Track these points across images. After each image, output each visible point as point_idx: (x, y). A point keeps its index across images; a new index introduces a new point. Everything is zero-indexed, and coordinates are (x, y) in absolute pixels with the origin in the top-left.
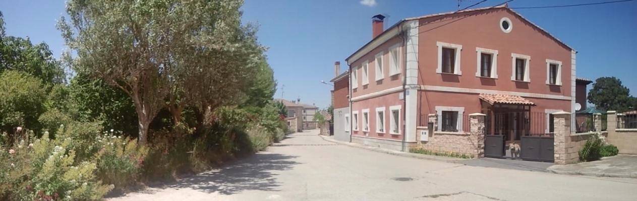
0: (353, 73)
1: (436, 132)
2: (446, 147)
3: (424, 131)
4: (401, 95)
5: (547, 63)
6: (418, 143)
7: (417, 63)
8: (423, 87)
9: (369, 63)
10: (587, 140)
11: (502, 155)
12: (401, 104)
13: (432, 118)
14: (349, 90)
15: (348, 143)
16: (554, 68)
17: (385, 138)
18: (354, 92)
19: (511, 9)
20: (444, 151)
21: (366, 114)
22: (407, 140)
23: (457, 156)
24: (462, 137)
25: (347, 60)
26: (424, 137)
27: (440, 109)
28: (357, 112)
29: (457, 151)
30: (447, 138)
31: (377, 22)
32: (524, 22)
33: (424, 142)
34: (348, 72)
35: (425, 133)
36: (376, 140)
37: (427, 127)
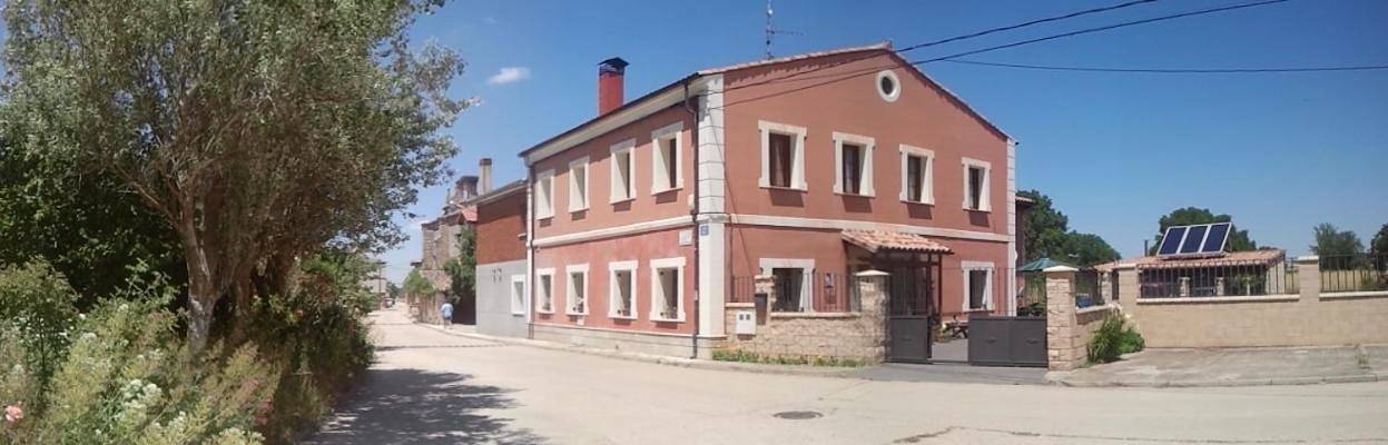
0: (539, 186)
1: (774, 314)
2: (801, 346)
3: (745, 313)
4: (686, 237)
5: (963, 165)
6: (730, 340)
7: (722, 165)
8: (735, 219)
9: (590, 163)
10: (1102, 322)
11: (924, 357)
12: (686, 255)
13: (762, 284)
14: (525, 223)
15: (525, 341)
16: (976, 175)
17: (634, 328)
18: (542, 226)
19: (898, 54)
20: (796, 355)
21: (578, 277)
22: (705, 331)
23: (833, 363)
24: (841, 323)
25: (524, 154)
26: (747, 325)
27: (768, 264)
28: (550, 271)
29: (831, 352)
30: (804, 326)
31: (611, 73)
32: (922, 81)
33: (748, 337)
34: (526, 182)
35: (748, 317)
36: (609, 333)
37: (753, 305)
